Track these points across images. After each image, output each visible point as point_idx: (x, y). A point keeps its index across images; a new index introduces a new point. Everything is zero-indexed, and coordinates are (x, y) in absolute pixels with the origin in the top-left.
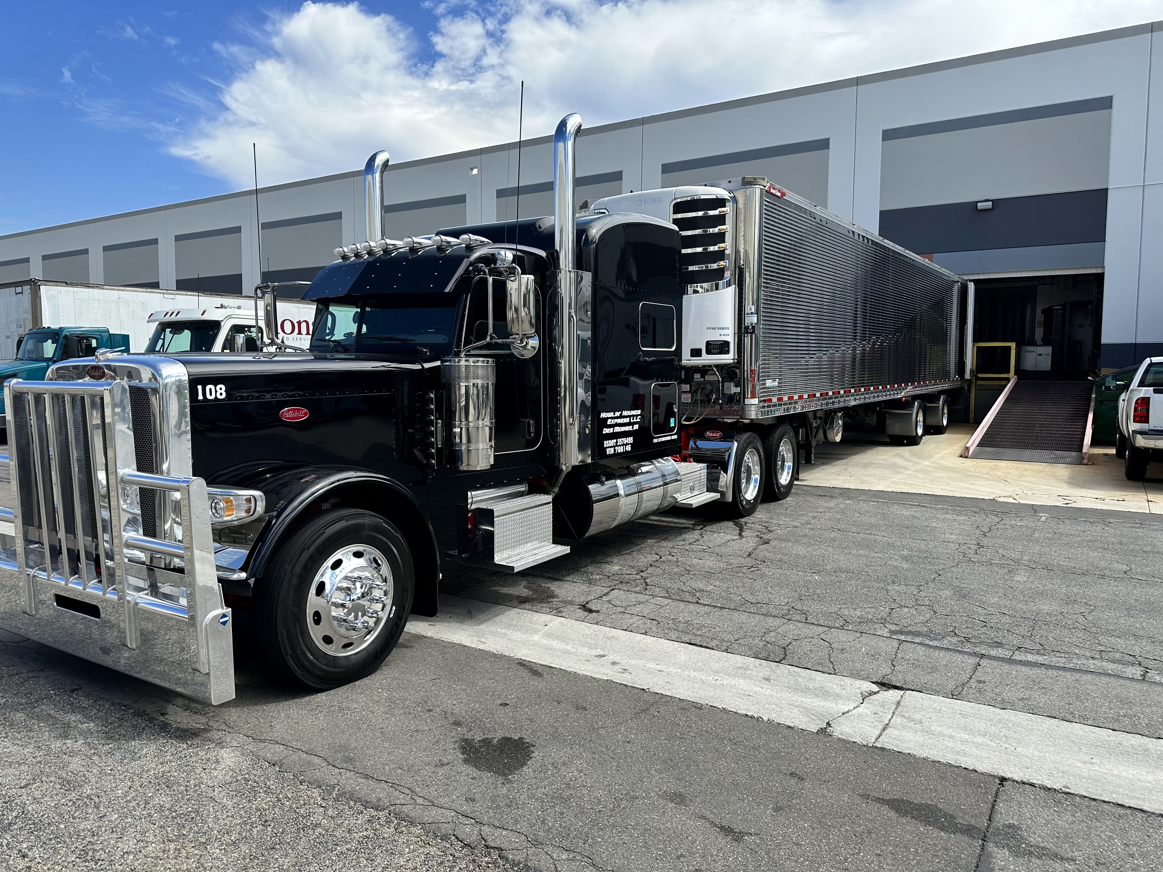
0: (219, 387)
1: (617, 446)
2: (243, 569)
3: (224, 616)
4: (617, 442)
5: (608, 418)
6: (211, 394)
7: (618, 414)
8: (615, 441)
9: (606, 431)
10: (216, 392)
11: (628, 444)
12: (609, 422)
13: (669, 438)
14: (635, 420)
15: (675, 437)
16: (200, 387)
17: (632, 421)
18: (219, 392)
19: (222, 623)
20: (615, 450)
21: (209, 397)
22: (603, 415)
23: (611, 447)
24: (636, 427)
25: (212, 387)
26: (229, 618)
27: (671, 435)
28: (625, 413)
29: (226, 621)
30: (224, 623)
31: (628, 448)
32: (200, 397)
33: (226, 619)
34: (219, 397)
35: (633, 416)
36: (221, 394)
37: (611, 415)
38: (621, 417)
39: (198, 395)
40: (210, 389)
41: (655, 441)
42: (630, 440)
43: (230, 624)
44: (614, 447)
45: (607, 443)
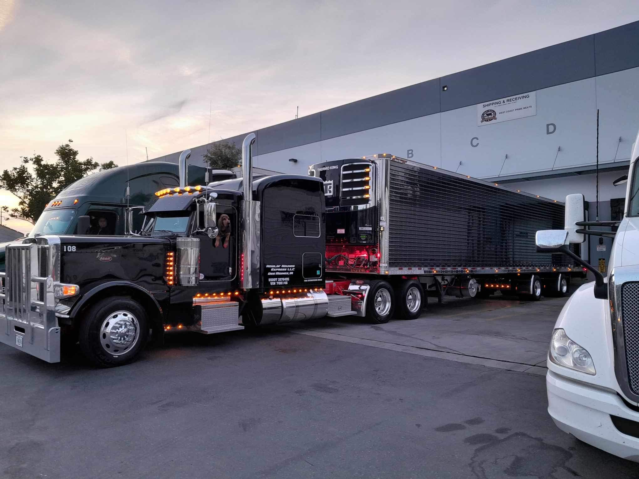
0: (73, 247)
1: (277, 281)
2: (68, 314)
3: (57, 329)
4: (278, 280)
5: (271, 268)
6: (69, 249)
7: (279, 266)
8: (276, 279)
9: (269, 274)
10: (72, 248)
11: (286, 281)
12: (272, 270)
13: (316, 280)
14: (291, 270)
15: (321, 280)
16: (65, 247)
17: (288, 270)
18: (73, 249)
19: (56, 332)
20: (276, 283)
21: (68, 250)
22: (268, 266)
23: (274, 282)
24: (292, 273)
25: (70, 247)
26: (59, 331)
27: (317, 279)
28: (283, 266)
29: (58, 332)
30: (57, 332)
31: (286, 283)
32: (65, 250)
33: (58, 331)
34: (73, 250)
35: (289, 268)
36: (74, 250)
37: (274, 266)
38: (280, 268)
39: (64, 250)
40: (69, 248)
41: (306, 281)
42: (288, 279)
43: (59, 333)
44: (276, 282)
45: (270, 280)
